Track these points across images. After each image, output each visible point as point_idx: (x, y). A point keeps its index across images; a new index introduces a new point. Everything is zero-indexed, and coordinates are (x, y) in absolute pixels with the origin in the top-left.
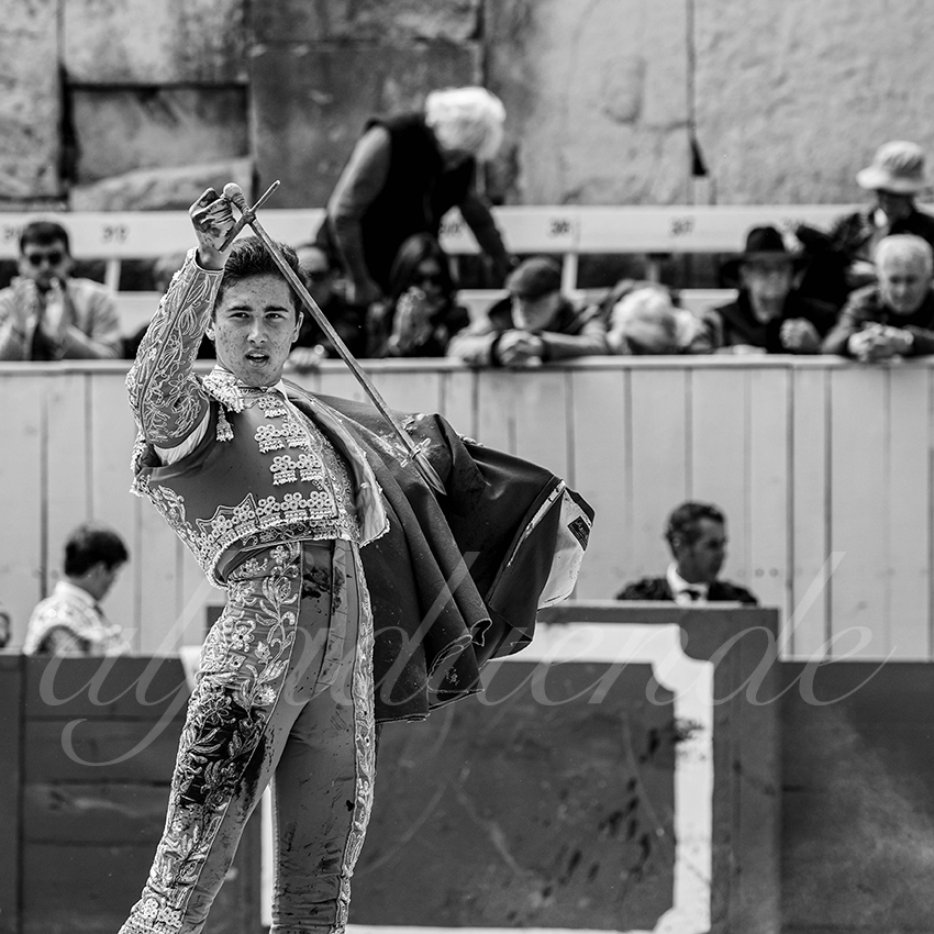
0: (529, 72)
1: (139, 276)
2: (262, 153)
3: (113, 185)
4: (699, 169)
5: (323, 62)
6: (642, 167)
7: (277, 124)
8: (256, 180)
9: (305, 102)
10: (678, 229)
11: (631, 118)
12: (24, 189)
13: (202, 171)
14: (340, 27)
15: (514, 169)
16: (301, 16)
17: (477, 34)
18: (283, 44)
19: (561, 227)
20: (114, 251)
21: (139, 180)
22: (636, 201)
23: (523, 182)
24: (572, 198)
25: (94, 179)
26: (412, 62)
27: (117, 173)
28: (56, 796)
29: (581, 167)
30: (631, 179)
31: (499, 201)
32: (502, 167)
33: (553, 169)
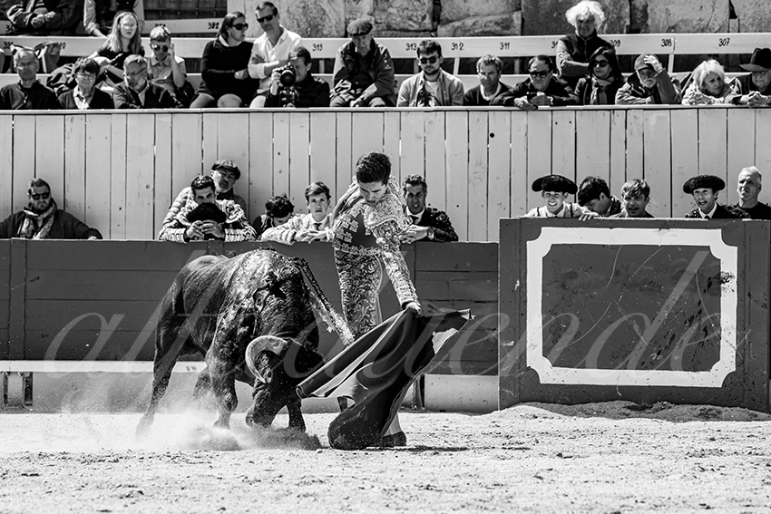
1: (468, 66)
2: (526, 8)
3: (457, 24)
4: (733, 15)
6: (706, 14)
8: (523, 20)
10: (722, 43)
12: (416, 27)
13: (498, 18)
15: (646, 15)
19: (667, 43)
20: (457, 55)
21: (469, 22)
22: (703, 31)
23: (649, 22)
24: (672, 29)
25: (449, 21)
27: (458, 20)
28: (430, 306)
29: (678, 14)
30: (701, 20)
31: (638, 31)
32: (639, 15)
33: (664, 15)
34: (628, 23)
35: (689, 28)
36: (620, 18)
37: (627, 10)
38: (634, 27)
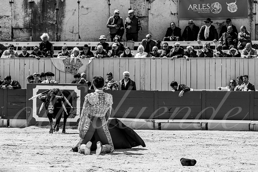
0: (62, 27)
1: (20, 48)
2: (33, 35)
3: (17, 39)
4: (79, 38)
5: (40, 26)
6: (74, 37)
7: (35, 33)
8: (32, 38)
9: (38, 30)
10: (77, 44)
11: (72, 32)
12: (8, 39)
13: (27, 38)
14: (42, 22)
15: (60, 38)
16: (37, 21)
17: (56, 23)
18: (35, 24)
19: (65, 44)
20: (17, 46)
21: (20, 38)
22: (73, 41)
23: (61, 39)
24: (66, 41)
25: (15, 38)
26: (49, 26)
27: (18, 38)
28: (11, 103)
29: (67, 37)
30: (72, 39)
31: (58, 41)
32: (59, 37)
33: (64, 38)
34: (56, 39)
35: (70, 41)
36: (54, 38)
37: (56, 36)
38: (57, 40)
